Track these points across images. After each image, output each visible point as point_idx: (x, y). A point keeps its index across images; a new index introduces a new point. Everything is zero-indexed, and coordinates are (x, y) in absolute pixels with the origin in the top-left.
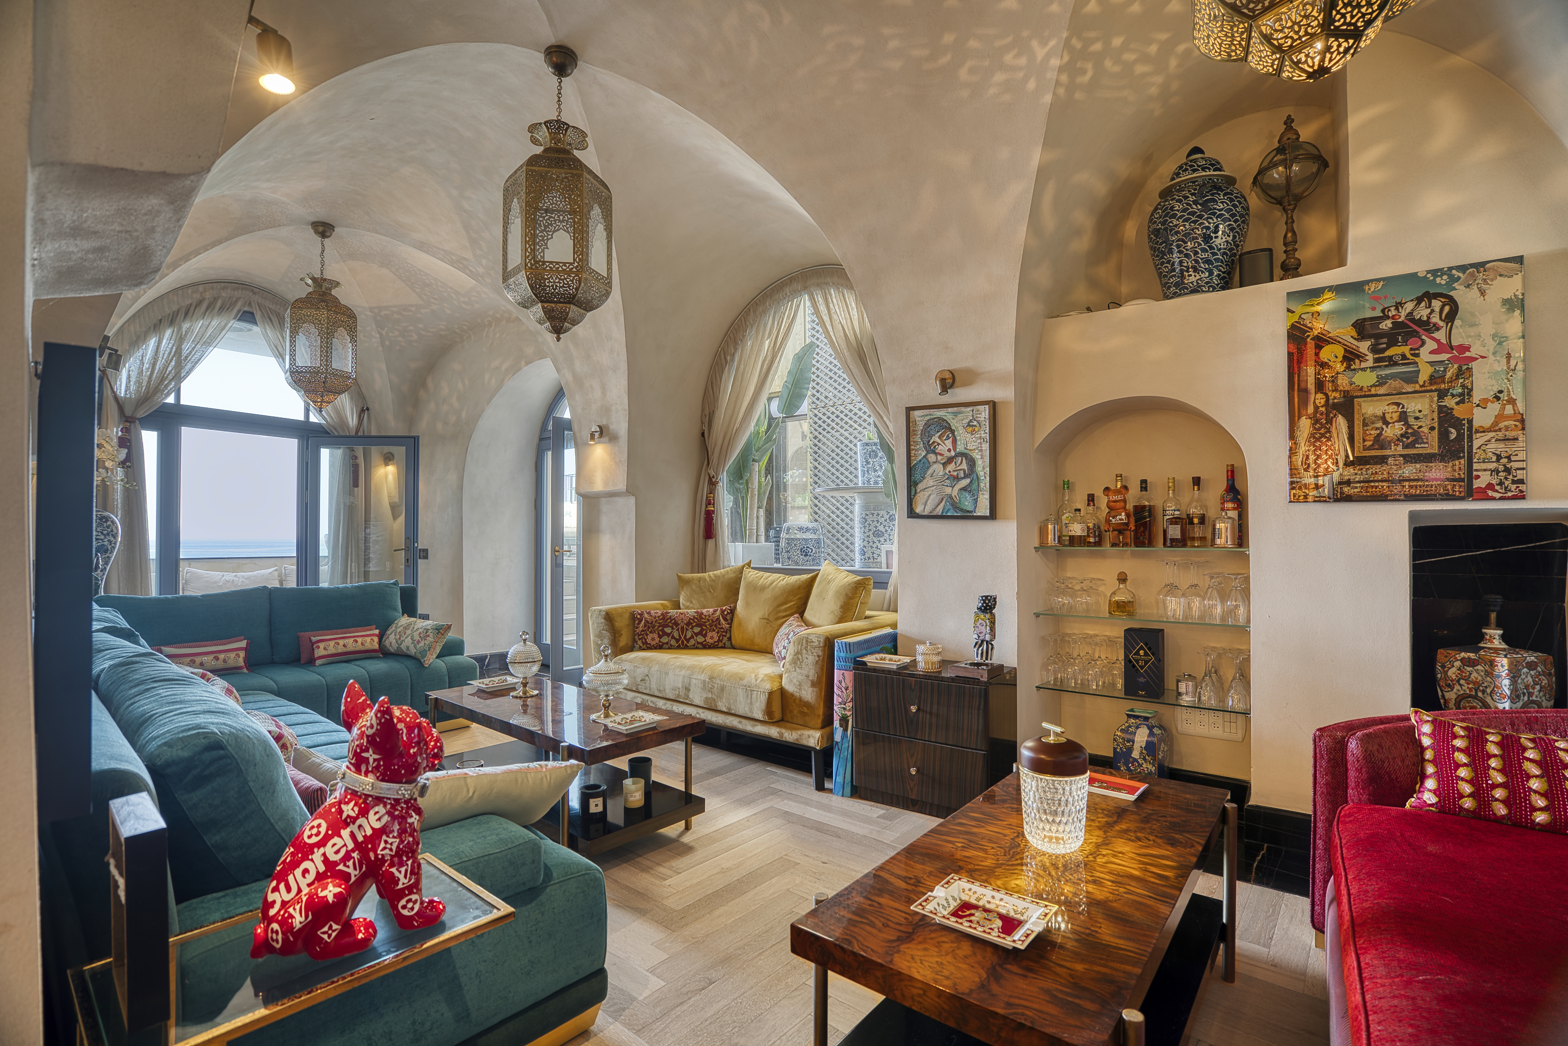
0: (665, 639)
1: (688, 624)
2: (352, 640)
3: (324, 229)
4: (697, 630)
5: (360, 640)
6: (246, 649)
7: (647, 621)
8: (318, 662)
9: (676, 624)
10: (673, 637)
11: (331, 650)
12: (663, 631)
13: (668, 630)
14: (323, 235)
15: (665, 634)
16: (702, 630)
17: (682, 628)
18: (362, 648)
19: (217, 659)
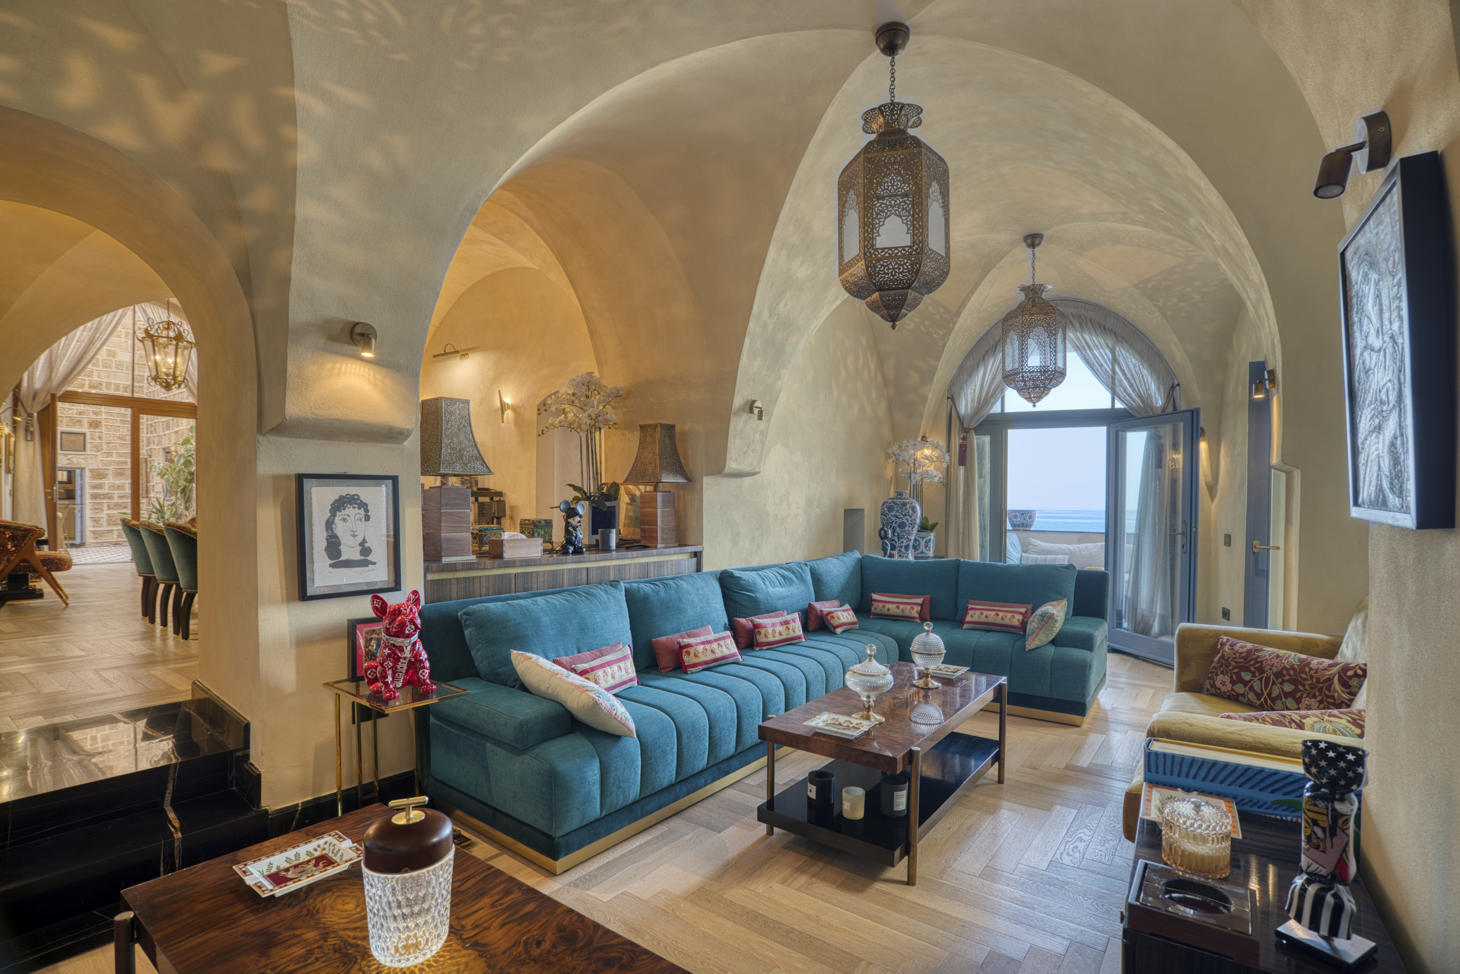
0: (1240, 689)
1: (1279, 675)
2: (994, 613)
3: (1033, 240)
4: (1288, 688)
5: (1001, 614)
6: (921, 605)
7: (1223, 656)
8: (965, 626)
9: (1261, 670)
10: (1252, 689)
11: (975, 619)
12: (1238, 675)
13: (1246, 676)
14: (1033, 245)
15: (1240, 680)
16: (1297, 690)
17: (1268, 678)
18: (1001, 622)
19: (898, 607)
